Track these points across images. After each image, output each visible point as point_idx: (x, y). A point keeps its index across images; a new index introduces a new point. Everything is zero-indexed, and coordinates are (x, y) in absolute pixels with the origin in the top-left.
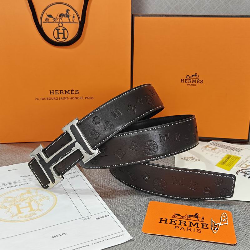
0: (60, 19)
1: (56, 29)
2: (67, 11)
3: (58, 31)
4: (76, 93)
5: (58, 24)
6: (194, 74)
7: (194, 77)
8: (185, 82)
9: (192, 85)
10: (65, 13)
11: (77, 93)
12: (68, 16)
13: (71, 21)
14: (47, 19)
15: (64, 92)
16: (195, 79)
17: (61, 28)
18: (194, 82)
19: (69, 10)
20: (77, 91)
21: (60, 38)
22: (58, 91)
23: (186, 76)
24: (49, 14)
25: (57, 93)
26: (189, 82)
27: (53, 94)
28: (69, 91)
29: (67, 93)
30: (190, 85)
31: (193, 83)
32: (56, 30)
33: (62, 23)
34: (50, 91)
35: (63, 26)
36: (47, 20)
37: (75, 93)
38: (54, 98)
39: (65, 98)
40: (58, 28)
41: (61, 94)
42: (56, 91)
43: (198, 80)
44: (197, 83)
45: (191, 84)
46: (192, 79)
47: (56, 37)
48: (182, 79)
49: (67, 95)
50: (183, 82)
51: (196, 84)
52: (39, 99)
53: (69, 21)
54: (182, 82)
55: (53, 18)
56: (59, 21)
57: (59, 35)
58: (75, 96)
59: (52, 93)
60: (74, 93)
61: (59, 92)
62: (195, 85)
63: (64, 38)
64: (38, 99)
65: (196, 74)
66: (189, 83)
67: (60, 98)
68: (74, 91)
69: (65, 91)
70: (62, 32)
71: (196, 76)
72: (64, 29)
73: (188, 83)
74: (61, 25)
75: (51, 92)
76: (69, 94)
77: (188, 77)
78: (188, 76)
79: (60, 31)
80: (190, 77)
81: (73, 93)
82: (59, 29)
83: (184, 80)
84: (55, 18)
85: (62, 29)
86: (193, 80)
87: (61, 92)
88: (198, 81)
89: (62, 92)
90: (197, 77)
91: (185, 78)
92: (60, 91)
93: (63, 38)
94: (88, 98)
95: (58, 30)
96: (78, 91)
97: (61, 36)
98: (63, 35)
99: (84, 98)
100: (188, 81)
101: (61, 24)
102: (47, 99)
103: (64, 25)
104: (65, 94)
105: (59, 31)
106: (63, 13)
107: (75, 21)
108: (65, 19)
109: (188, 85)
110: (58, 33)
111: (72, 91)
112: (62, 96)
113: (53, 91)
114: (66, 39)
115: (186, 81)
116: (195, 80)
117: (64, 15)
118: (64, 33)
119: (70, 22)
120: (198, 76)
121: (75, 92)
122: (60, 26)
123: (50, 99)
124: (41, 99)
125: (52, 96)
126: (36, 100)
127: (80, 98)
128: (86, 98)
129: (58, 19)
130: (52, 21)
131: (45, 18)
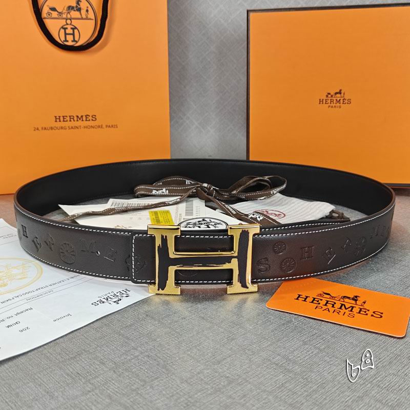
1: (62, 27)
4: (92, 120)
5: (65, 20)
10: (74, 4)
11: (94, 119)
12: (79, 10)
14: (49, 14)
15: (75, 118)
21: (68, 41)
24: (52, 6)
25: (65, 120)
27: (60, 121)
28: (82, 116)
29: (80, 119)
32: (62, 29)
33: (70, 20)
34: (56, 117)
35: (72, 24)
36: (49, 15)
38: (62, 128)
39: (77, 127)
41: (70, 121)
42: (63, 117)
49: (80, 123)
52: (40, 129)
53: (80, 17)
56: (67, 16)
57: (67, 36)
59: (58, 120)
60: (89, 120)
61: (68, 119)
63: (74, 41)
70: (71, 32)
72: (74, 28)
74: (69, 22)
75: (56, 119)
76: (83, 120)
79: (68, 31)
82: (67, 28)
84: (60, 13)
85: (72, 28)
87: (70, 118)
89: (73, 119)
92: (70, 116)
93: (72, 41)
94: (109, 126)
95: (65, 29)
97: (70, 38)
98: (72, 36)
99: (104, 126)
102: (52, 128)
104: (77, 121)
105: (67, 30)
107: (89, 17)
108: (75, 14)
110: (66, 34)
113: (59, 117)
114: (77, 42)
118: (73, 34)
119: (82, 19)
121: (91, 118)
122: (67, 24)
123: (55, 128)
124: (42, 129)
125: (59, 124)
126: (35, 130)
127: (99, 127)
128: (107, 126)
129: (66, 14)
130: (57, 16)
131: (46, 12)
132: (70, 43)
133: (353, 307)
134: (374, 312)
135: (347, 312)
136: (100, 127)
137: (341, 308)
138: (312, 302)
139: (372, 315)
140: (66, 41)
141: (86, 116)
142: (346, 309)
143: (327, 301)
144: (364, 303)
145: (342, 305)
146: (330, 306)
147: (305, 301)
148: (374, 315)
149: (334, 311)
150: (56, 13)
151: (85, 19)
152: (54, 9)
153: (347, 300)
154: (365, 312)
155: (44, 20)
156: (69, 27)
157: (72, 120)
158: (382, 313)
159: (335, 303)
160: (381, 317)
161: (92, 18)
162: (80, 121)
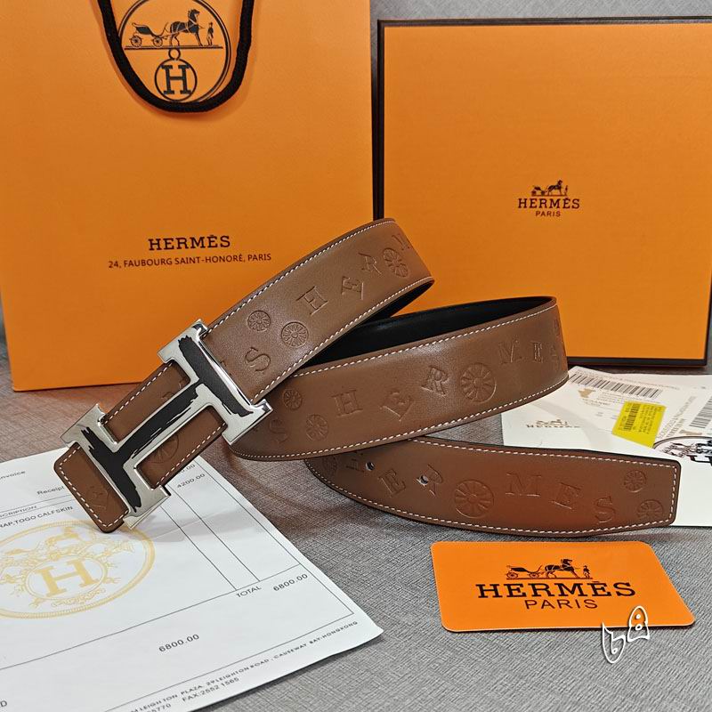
0: (174, 39)
2: (193, 14)
3: (168, 73)
6: (555, 183)
7: (555, 192)
8: (531, 207)
9: (549, 213)
13: (205, 43)
16: (559, 198)
17: (175, 64)
18: (555, 205)
19: (198, 12)
20: (225, 238)
22: (172, 240)
23: (533, 189)
26: (540, 207)
30: (543, 213)
31: (551, 207)
37: (219, 245)
40: (167, 64)
43: (567, 199)
44: (564, 207)
45: (546, 211)
46: (548, 198)
47: (163, 88)
48: (520, 200)
50: (525, 207)
51: (561, 210)
54: (523, 205)
55: (153, 35)
58: (220, 252)
62: (558, 214)
64: (116, 264)
65: (560, 182)
66: (541, 210)
67: (180, 260)
68: (216, 238)
69: (193, 239)
71: (559, 188)
73: (538, 209)
77: (538, 192)
78: (538, 189)
80: (543, 193)
81: (213, 244)
83: (526, 200)
86: (552, 200)
88: (565, 203)
90: (563, 190)
91: (531, 194)
96: (228, 237)
100: (538, 203)
101: (177, 52)
103: (185, 54)
106: (182, 21)
109: (537, 213)
111: (212, 239)
112: (183, 253)
115: (532, 203)
116: (558, 200)
117: (182, 26)
120: (566, 189)
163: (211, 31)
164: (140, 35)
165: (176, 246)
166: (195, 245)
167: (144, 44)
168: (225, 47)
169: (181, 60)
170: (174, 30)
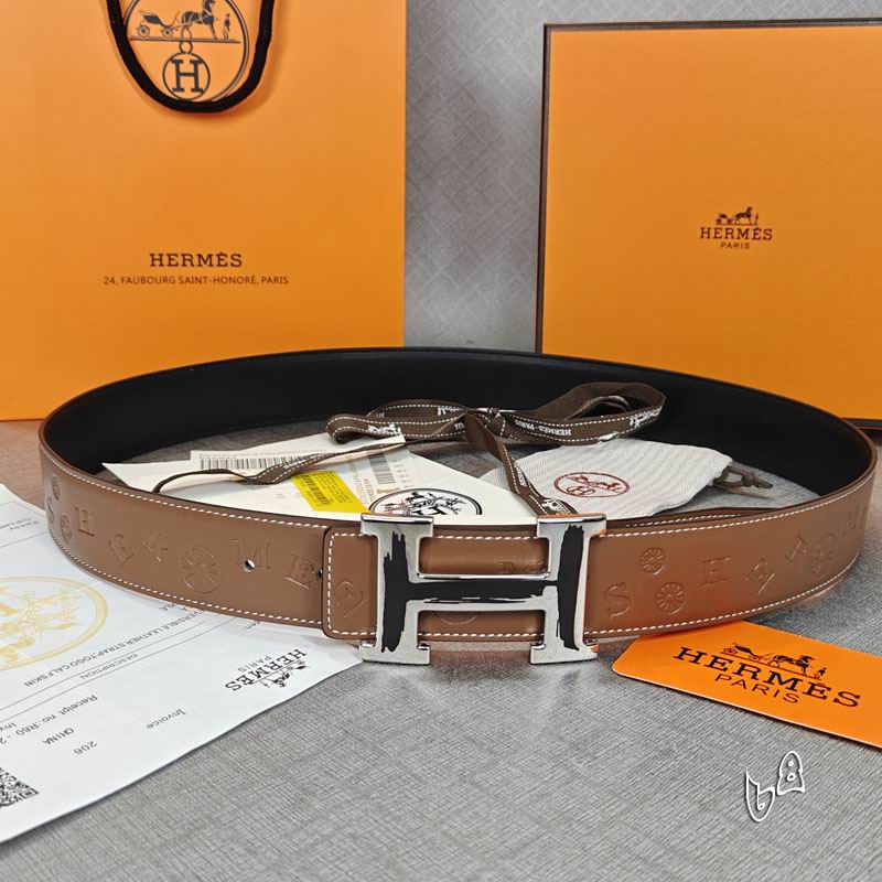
0: (186, 31)
1: (172, 60)
2: (208, 4)
3: (177, 68)
4: (232, 265)
5: (178, 43)
6: (744, 211)
8: (716, 237)
9: (736, 245)
10: (199, 9)
11: (237, 263)
12: (210, 21)
13: (220, 36)
14: (143, 29)
15: (196, 261)
16: (748, 227)
18: (743, 236)
19: (214, 2)
20: (237, 258)
21: (182, 90)
22: (176, 255)
23: (718, 216)
24: (150, 11)
25: (173, 263)
26: (726, 237)
27: (162, 265)
28: (210, 256)
29: (205, 262)
31: (738, 238)
32: (170, 62)
33: (190, 42)
34: (152, 255)
35: (194, 51)
36: (143, 31)
37: (230, 264)
38: (165, 280)
39: (198, 280)
40: (177, 58)
41: (184, 265)
42: (169, 255)
44: (754, 238)
45: (732, 242)
46: (735, 228)
47: (172, 84)
48: (702, 228)
49: (205, 270)
50: (709, 237)
51: (750, 241)
52: (118, 280)
53: (210, 36)
54: (705, 236)
55: (163, 25)
56: (182, 35)
57: (182, 78)
58: (230, 272)
59: (157, 263)
60: (226, 265)
61: (179, 260)
62: (747, 247)
63: (196, 89)
64: (113, 281)
65: (749, 210)
66: (727, 241)
67: (184, 279)
68: (226, 255)
69: (200, 256)
70: (191, 69)
71: (749, 217)
72: (197, 62)
73: (723, 240)
74: (186, 47)
75: (153, 260)
76: (211, 265)
77: (724, 221)
79: (183, 69)
80: (729, 221)
81: (222, 263)
82: (181, 61)
83: (709, 229)
84: (167, 27)
85: (191, 62)
86: (739, 230)
87: (184, 260)
88: (755, 234)
89: (191, 260)
90: (753, 219)
91: (715, 222)
92: (183, 255)
93: (193, 90)
94: (270, 280)
95: (177, 63)
97: (187, 83)
98: (192, 79)
99: (258, 279)
100: (723, 233)
101: (189, 45)
102: (143, 280)
103: (198, 48)
104: (200, 265)
105: (181, 65)
106: (195, 11)
107: (230, 38)
108: (199, 30)
109: (723, 245)
110: (179, 74)
111: (221, 257)
112: (189, 271)
113: (161, 255)
114: (202, 92)
115: (716, 233)
116: (747, 230)
117: (196, 16)
118: (195, 75)
119: (215, 40)
120: (757, 217)
121: (229, 260)
122: (183, 52)
123: (150, 280)
124: (123, 280)
125: (158, 272)
126: (106, 283)
127: (247, 280)
128: (263, 279)
129: (180, 29)
130: (160, 35)
131: (138, 25)
132: (187, 95)
133: (796, 681)
134: (840, 694)
135: (784, 690)
136: (249, 280)
137: (770, 681)
138: (711, 666)
139: (836, 700)
140: (179, 89)
141: (218, 255)
142: (781, 683)
143: (744, 665)
144: (822, 672)
145: (774, 674)
146: (747, 676)
147: (695, 661)
148: (841, 699)
149: (756, 687)
150: (159, 27)
151: (221, 42)
152: (153, 19)
153: (785, 664)
154: (822, 692)
155: (131, 42)
156: (186, 58)
157: (188, 263)
158: (858, 697)
159: (759, 670)
160: (855, 704)
161: (237, 40)
162: (205, 267)
163: (227, 23)
164: (149, 25)
165: (181, 262)
166: (202, 263)
167: (152, 34)
168: (242, 41)
169: (194, 55)
170: (187, 20)
